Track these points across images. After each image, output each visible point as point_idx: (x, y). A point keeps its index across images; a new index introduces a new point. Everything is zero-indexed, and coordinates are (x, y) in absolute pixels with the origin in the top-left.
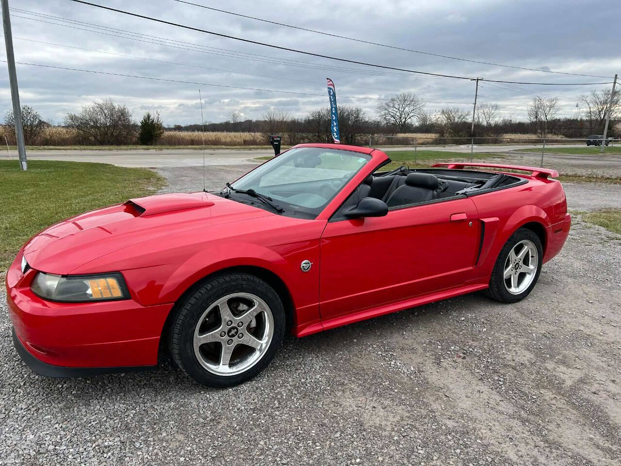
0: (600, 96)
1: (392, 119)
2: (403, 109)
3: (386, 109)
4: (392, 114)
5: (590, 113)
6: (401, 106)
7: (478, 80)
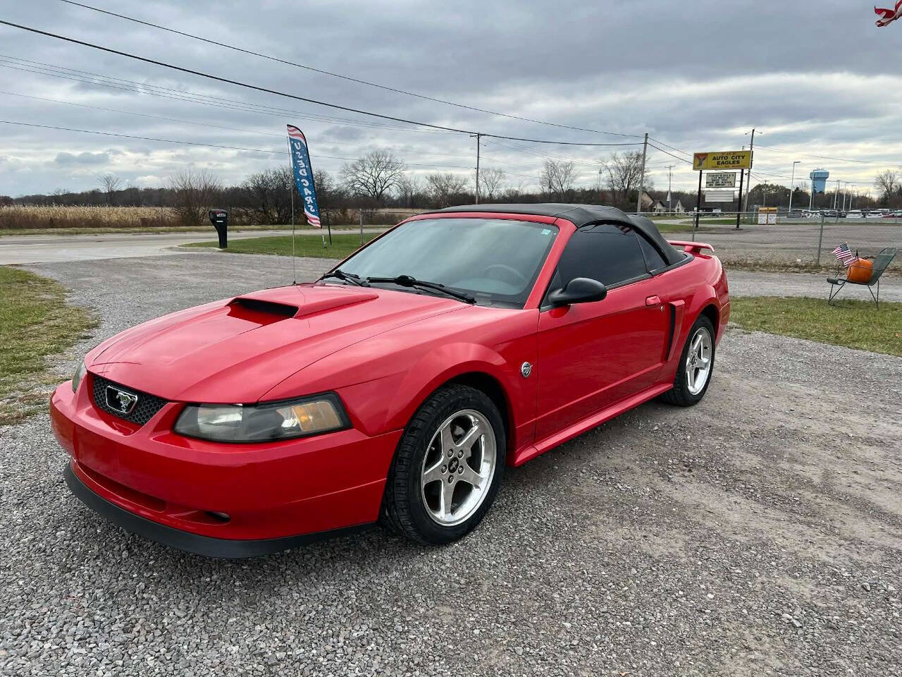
0: (622, 161)
1: (363, 187)
2: (377, 175)
3: (354, 174)
4: (363, 181)
5: (612, 181)
6: (374, 169)
7: (479, 135)
